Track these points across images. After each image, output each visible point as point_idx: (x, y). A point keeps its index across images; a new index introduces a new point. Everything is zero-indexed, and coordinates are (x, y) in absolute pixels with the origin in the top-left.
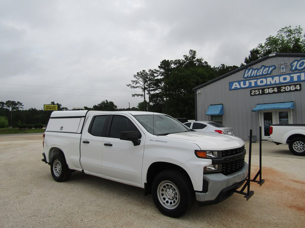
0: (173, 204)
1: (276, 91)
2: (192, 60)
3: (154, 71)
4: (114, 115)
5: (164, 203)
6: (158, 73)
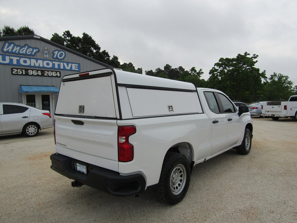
1: (40, 74)
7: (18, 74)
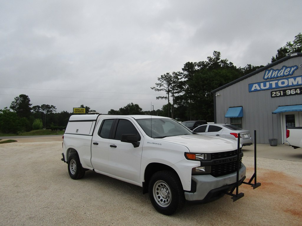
0: (166, 203)
1: (299, 92)
2: (216, 61)
3: (178, 73)
4: (119, 119)
5: (159, 201)
6: (181, 76)
7: (277, 96)
